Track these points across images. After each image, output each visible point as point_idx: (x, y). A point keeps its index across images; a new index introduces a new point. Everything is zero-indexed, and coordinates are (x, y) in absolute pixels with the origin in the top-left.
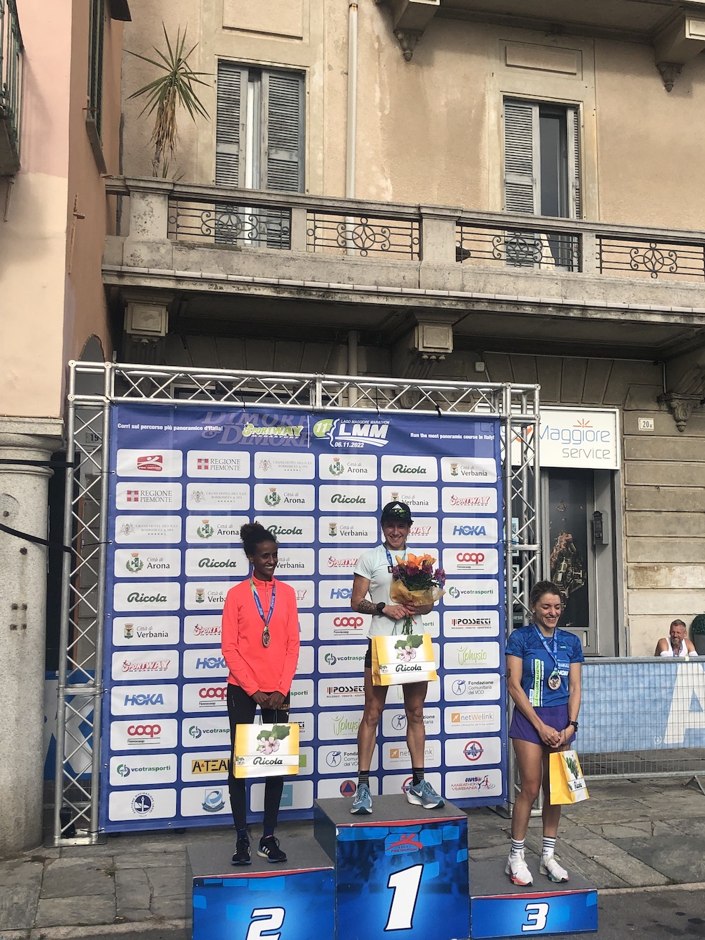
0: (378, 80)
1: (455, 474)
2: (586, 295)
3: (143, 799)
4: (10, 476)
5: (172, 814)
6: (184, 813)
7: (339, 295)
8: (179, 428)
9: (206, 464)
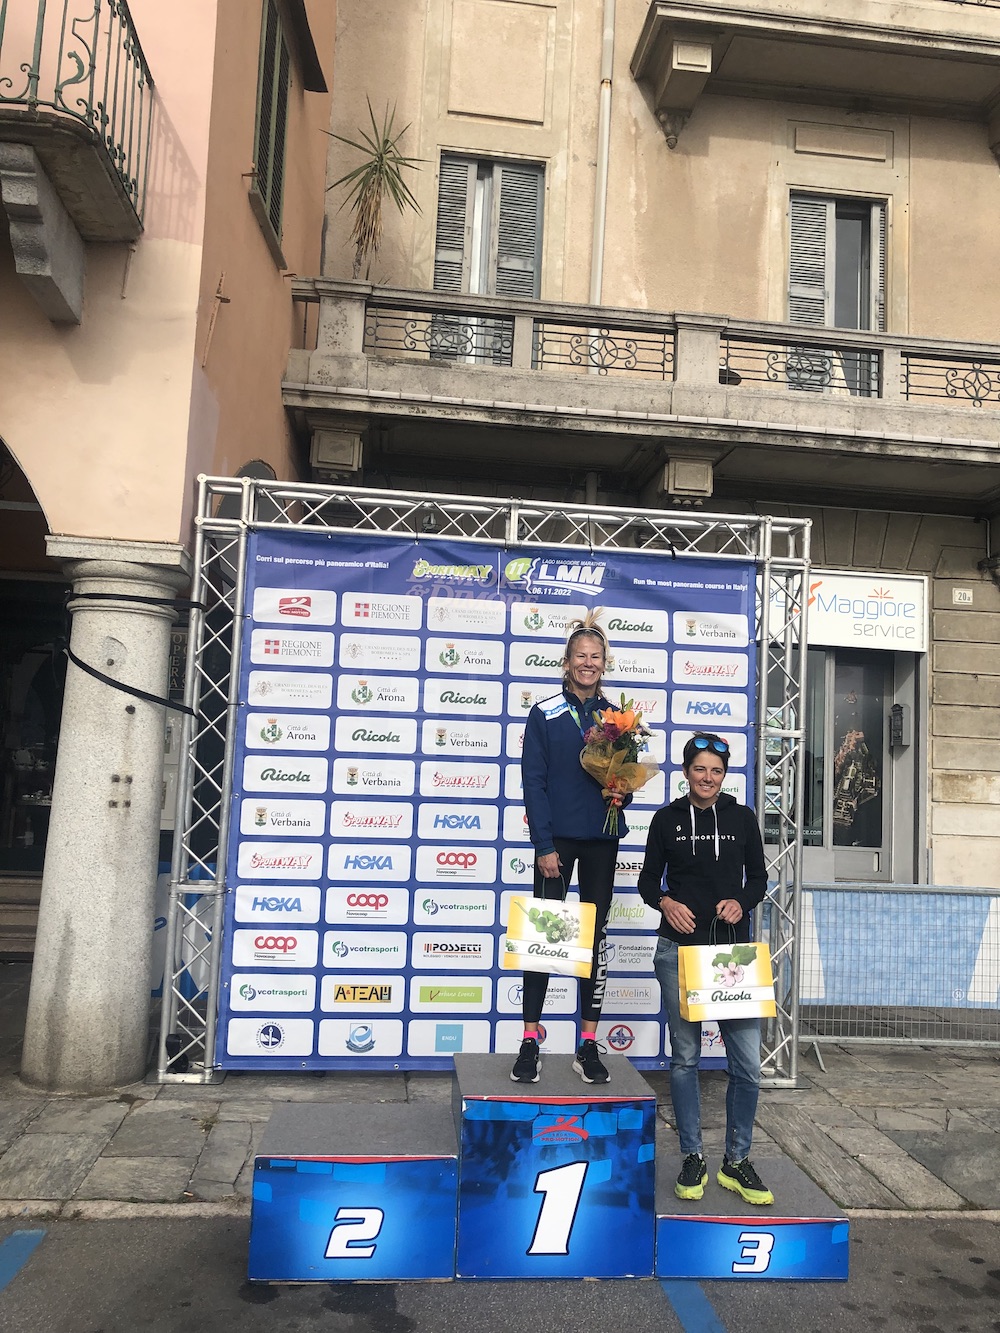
0: (634, 173)
1: (691, 634)
2: (886, 427)
3: (271, 1030)
4: (116, 615)
5: (308, 1052)
6: (322, 1052)
7: (569, 422)
8: (333, 564)
9: (366, 610)
